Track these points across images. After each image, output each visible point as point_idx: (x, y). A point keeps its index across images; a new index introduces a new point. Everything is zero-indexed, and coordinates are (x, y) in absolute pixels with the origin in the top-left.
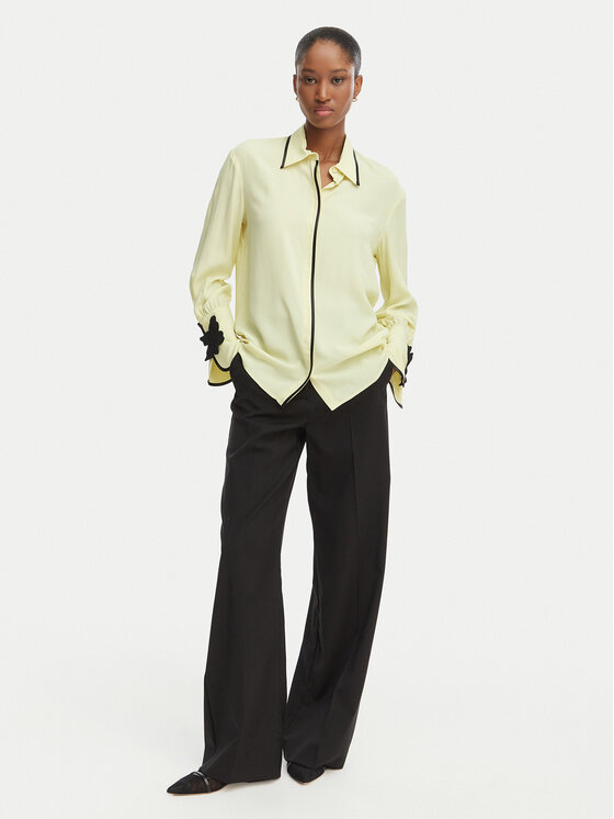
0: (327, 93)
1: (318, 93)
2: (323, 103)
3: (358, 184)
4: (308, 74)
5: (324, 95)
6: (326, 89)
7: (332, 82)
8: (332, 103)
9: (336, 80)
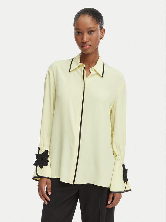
0: (87, 39)
1: (82, 38)
2: (86, 43)
3: (103, 76)
4: (78, 30)
5: (85, 39)
6: (86, 37)
7: (88, 33)
8: (89, 43)
9: (90, 32)
